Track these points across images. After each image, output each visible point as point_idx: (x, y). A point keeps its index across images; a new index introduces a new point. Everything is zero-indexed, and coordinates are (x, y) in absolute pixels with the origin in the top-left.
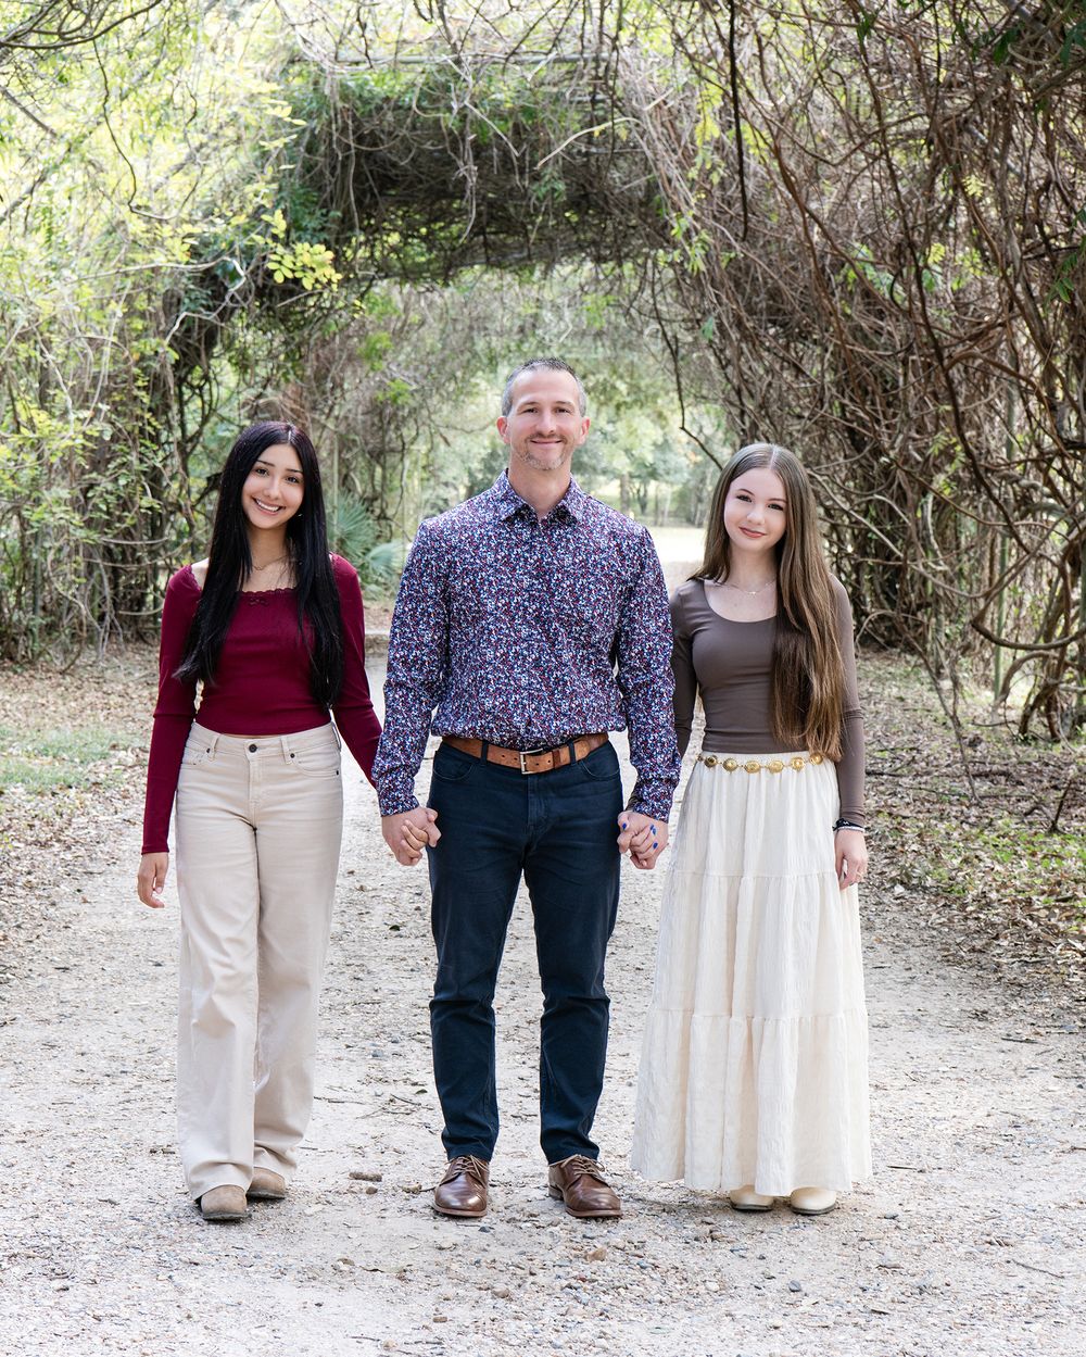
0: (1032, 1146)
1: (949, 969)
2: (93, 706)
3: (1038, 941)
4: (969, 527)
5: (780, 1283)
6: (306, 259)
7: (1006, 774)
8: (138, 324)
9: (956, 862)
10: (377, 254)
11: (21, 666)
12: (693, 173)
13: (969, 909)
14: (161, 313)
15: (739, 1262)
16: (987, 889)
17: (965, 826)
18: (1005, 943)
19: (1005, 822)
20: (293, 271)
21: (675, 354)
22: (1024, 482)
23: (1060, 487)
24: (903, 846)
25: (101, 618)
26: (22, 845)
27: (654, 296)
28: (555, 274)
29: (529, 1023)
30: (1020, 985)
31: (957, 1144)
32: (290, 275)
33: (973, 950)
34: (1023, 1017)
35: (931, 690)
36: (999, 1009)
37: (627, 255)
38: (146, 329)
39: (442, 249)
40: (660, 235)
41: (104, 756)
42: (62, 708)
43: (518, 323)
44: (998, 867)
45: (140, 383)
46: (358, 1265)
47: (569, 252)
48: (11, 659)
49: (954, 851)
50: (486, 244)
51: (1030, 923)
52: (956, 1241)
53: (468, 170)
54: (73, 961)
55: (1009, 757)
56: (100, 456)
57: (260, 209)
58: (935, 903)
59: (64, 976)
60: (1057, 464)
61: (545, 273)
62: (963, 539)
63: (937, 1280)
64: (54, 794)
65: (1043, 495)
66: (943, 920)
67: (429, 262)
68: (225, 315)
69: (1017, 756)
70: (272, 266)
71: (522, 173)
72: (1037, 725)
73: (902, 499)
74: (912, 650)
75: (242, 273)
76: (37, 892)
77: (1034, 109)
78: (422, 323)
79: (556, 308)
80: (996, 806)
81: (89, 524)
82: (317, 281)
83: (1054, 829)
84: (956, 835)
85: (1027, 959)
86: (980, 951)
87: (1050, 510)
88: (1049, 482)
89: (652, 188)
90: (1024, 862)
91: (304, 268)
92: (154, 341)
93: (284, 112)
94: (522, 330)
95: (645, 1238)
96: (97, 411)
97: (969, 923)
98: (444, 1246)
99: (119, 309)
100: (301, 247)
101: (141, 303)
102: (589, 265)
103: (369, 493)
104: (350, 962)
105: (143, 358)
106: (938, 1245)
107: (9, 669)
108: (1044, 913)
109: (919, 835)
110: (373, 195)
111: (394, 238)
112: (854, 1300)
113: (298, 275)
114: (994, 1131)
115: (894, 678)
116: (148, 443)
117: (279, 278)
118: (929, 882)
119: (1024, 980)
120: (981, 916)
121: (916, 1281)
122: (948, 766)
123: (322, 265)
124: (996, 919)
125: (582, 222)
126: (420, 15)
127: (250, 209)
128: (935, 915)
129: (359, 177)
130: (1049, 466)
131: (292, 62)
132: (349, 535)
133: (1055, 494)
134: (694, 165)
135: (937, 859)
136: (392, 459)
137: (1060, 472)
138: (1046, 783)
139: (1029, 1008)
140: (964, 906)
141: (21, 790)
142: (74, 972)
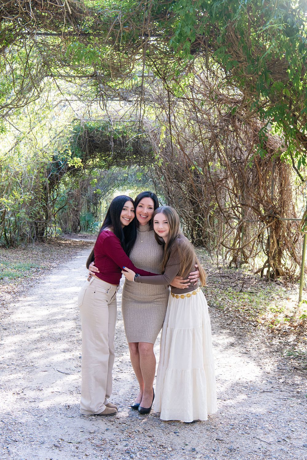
0: (253, 390)
1: (222, 330)
2: (29, 257)
3: (242, 322)
4: (216, 221)
5: (189, 448)
6: (76, 161)
7: (228, 277)
8: (41, 175)
9: (220, 299)
10: (94, 163)
11: (15, 248)
12: (160, 145)
13: (225, 312)
14: (46, 172)
15: (177, 438)
16: (228, 307)
17: (221, 290)
18: (235, 323)
19: (230, 289)
20: (73, 164)
21: (155, 185)
22: (229, 212)
23: (236, 213)
24: (208, 295)
25: (34, 237)
26: (4, 293)
27: (151, 172)
28: (131, 168)
29: (120, 346)
30: (240, 335)
31: (233, 389)
32: (72, 165)
33: (227, 324)
34: (243, 345)
35: (209, 255)
36: (236, 342)
37: (145, 165)
38: (43, 176)
39: (108, 162)
40: (153, 160)
41: (29, 269)
42: (22, 258)
43: (124, 178)
44: (230, 301)
45: (41, 187)
46: (65, 440)
47: (134, 164)
48: (13, 246)
49: (219, 296)
50: (117, 161)
51: (240, 317)
52: (238, 429)
53: (112, 144)
54: (8, 326)
55: (228, 272)
56: (32, 203)
57: (66, 150)
58: (217, 311)
59: (5, 331)
60: (236, 209)
61: (129, 168)
62: (215, 224)
63: (235, 446)
64: (15, 279)
65: (233, 215)
66: (219, 315)
67: (105, 165)
68: (61, 174)
69: (229, 272)
70: (68, 163)
71: (124, 146)
72: (233, 265)
73: (203, 215)
74: (204, 246)
75: (62, 164)
76: (5, 306)
77: (234, 132)
78: (104, 178)
79: (131, 175)
80: (227, 284)
81: (30, 217)
82: (78, 166)
83: (241, 291)
84: (219, 292)
85: (241, 327)
86: (229, 325)
87: (234, 218)
88: (234, 212)
89: (151, 150)
90: (236, 300)
91: (75, 163)
92: (44, 179)
93: (72, 129)
94: (124, 180)
95: (150, 428)
96: (31, 193)
97: (226, 316)
98: (92, 432)
99: (36, 171)
100: (75, 158)
101: (42, 170)
102: (138, 167)
103: (93, 212)
104: (77, 327)
105: (43, 182)
106: (233, 430)
107: (12, 248)
108: (243, 314)
109: (211, 292)
110: (93, 150)
111: (98, 160)
112: (212, 455)
113: (74, 165)
114: (242, 385)
115: (201, 253)
116: (43, 200)
117: (70, 165)
118: (215, 305)
119: (241, 334)
120: (228, 315)
121: (228, 446)
122: (215, 274)
123: (79, 162)
124: (232, 316)
125: (136, 157)
126: (101, 108)
127: (64, 149)
128: (217, 314)
129: (89, 146)
130: (235, 209)
131: (75, 120)
132: (89, 220)
133: (236, 215)
134: (160, 143)
135: (216, 299)
136: (98, 205)
137: (237, 210)
138: (237, 279)
139: (244, 342)
140: (224, 312)
141: (7, 278)
142: (8, 330)
